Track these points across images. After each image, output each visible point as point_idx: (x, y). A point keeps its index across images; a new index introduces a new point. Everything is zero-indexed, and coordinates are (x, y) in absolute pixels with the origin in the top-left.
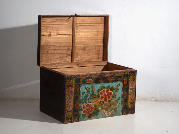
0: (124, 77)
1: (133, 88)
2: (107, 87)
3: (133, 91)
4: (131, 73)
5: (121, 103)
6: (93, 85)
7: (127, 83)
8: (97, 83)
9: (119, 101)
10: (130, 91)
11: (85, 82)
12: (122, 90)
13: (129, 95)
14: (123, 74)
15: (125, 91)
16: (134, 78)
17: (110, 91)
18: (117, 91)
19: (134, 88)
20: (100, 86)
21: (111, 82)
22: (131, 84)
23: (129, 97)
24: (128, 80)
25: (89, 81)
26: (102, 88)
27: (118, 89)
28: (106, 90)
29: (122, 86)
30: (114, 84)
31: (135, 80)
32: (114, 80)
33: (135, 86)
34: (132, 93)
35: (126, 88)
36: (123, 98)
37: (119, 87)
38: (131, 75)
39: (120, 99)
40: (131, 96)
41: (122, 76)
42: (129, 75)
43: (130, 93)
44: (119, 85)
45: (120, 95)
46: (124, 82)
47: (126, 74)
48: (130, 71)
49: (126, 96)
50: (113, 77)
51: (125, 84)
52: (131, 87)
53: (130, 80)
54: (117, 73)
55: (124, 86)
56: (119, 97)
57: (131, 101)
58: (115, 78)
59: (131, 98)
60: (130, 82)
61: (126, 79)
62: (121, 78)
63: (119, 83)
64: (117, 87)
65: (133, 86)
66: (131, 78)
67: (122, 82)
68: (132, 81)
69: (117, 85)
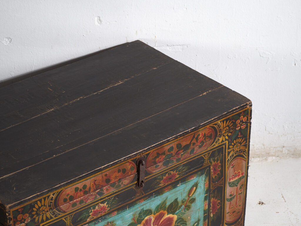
0: (213, 155)
1: (240, 179)
2: (158, 206)
3: (239, 186)
4: (234, 137)
6: (110, 220)
7: (221, 171)
8: (121, 209)
10: (229, 190)
11: (81, 220)
12: (205, 199)
13: (227, 204)
14: (209, 149)
15: (213, 197)
16: (242, 148)
17: (166, 216)
18: (188, 207)
19: (243, 177)
20: (134, 215)
21: (170, 187)
22: (232, 170)
23: (227, 209)
24: (223, 161)
25: (95, 213)
26: (139, 216)
27: (193, 200)
28: (153, 217)
29: (204, 187)
30: (178, 191)
31: (245, 153)
32: (178, 179)
33: (244, 172)
34: (234, 195)
35: (216, 187)
36: (208, 220)
37: (195, 193)
38: (235, 142)
39: (200, 225)
40: (231, 205)
41: (206, 155)
42: (228, 144)
43: (231, 195)
44: (195, 188)
45: (199, 213)
46: (211, 173)
47: (219, 145)
48: (231, 133)
49: (217, 211)
50: (175, 172)
51: (214, 177)
52: (233, 177)
53: (230, 159)
54: (189, 154)
55: (212, 184)
56: (197, 220)
57: (233, 216)
58: (183, 170)
59: (231, 209)
60: (231, 164)
61: (219, 162)
62: (203, 162)
63: (196, 181)
64: (191, 196)
65: (238, 173)
66: (233, 151)
67: (205, 174)
68: (237, 159)
69: (189, 190)
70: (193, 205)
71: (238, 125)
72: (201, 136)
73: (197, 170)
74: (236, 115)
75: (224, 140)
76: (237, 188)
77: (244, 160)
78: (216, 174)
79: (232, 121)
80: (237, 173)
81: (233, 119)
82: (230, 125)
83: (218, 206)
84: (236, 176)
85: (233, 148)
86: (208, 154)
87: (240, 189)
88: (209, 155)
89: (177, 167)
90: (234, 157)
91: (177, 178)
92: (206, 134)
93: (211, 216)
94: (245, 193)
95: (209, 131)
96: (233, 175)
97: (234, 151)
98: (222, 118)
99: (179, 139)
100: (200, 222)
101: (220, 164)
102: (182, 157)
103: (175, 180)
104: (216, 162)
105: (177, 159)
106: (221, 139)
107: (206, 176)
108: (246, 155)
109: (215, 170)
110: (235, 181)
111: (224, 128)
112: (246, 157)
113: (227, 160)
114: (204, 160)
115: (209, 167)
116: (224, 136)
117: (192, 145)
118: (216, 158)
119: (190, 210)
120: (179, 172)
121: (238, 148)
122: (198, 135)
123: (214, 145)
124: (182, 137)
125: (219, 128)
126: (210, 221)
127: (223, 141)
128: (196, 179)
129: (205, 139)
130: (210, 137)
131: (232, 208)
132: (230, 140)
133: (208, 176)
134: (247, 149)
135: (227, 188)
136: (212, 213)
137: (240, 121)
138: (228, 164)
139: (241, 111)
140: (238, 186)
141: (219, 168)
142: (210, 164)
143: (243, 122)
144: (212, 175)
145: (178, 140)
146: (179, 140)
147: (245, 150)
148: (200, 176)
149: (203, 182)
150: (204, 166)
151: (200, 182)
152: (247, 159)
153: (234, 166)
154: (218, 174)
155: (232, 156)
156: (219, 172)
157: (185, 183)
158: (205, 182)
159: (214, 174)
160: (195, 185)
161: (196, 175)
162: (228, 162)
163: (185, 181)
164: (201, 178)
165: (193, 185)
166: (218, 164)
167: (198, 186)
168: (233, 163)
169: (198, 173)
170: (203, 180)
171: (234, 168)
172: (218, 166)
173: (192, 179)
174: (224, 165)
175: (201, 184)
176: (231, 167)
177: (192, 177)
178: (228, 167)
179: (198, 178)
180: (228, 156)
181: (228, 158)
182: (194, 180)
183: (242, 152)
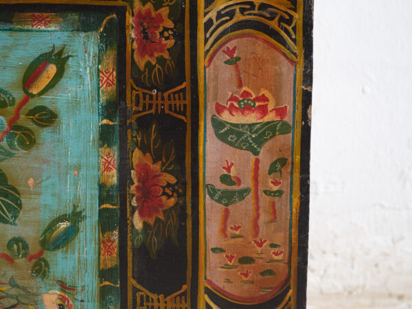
1: (270, 130)
3: (266, 157)
5: (89, 282)
7: (178, 52)
9: (62, 263)
10: (215, 153)
12: (105, 136)
13: (211, 212)
15: (144, 149)
18: (29, 141)
19: (286, 129)
22: (227, 73)
23: (211, 232)
27: (48, 118)
29: (96, 86)
31: (290, 28)
33: (290, 108)
34: (243, 186)
35: (153, 111)
36: (120, 232)
37: (54, 91)
39: (81, 235)
40: (230, 224)
43: (225, 179)
44: (52, 70)
45: (76, 184)
46: (129, 41)
49: (161, 217)
51: (141, 63)
52: (236, 105)
53: (216, 23)
55: (132, 89)
56: (69, 211)
57: (244, 278)
59: (232, 241)
60: (224, 48)
61: (165, 11)
63: (59, 44)
64: (35, 91)
65: (257, 99)
67: (101, 33)
68: (249, 35)
69: (28, 65)
70: (45, 135)
76: (257, 161)
77: (284, 55)
78: (151, 55)
80: (254, 96)
83: (169, 197)
84: (248, 108)
87: (270, 172)
90: (234, 20)
93: (133, 226)
94: (296, 201)
96: (233, 98)
100: (81, 225)
101: (170, 24)
104: (149, 6)
107: (106, 40)
108: (294, 37)
109: (145, 36)
110: (243, 125)
112: (298, 49)
113: (202, 21)
115: (121, 12)
119: (34, 152)
126: (129, 243)
128: (59, 34)
131: (234, 237)
133: (115, 46)
134: (298, 17)
135: (205, 141)
136: (136, 214)
138: (206, 40)
140: (260, 157)
141: (167, 38)
142: (125, 3)
144: (133, 51)
147: (291, 17)
148: (78, 30)
149: (91, 61)
151: (75, 54)
152: (301, 60)
153: (238, 59)
154: (161, 61)
155: (226, 14)
156: (166, 55)
157: (8, 28)
158: (99, 63)
159: (143, 51)
160: (53, 57)
161: (61, 19)
162: (206, 32)
163: (11, 22)
164: (82, 43)
165: (46, 54)
166: (162, 21)
167: (66, 67)
168: (230, 45)
169: (70, 15)
170: (91, 53)
171: (237, 67)
172: (161, 29)
173: (39, 27)
174: (187, 32)
175: (82, 64)
176: (222, 57)
177: (40, 21)
178: (208, 51)
179: (66, 34)
180: (206, 7)
181: (206, 14)
182: (48, 33)
183: (277, 19)
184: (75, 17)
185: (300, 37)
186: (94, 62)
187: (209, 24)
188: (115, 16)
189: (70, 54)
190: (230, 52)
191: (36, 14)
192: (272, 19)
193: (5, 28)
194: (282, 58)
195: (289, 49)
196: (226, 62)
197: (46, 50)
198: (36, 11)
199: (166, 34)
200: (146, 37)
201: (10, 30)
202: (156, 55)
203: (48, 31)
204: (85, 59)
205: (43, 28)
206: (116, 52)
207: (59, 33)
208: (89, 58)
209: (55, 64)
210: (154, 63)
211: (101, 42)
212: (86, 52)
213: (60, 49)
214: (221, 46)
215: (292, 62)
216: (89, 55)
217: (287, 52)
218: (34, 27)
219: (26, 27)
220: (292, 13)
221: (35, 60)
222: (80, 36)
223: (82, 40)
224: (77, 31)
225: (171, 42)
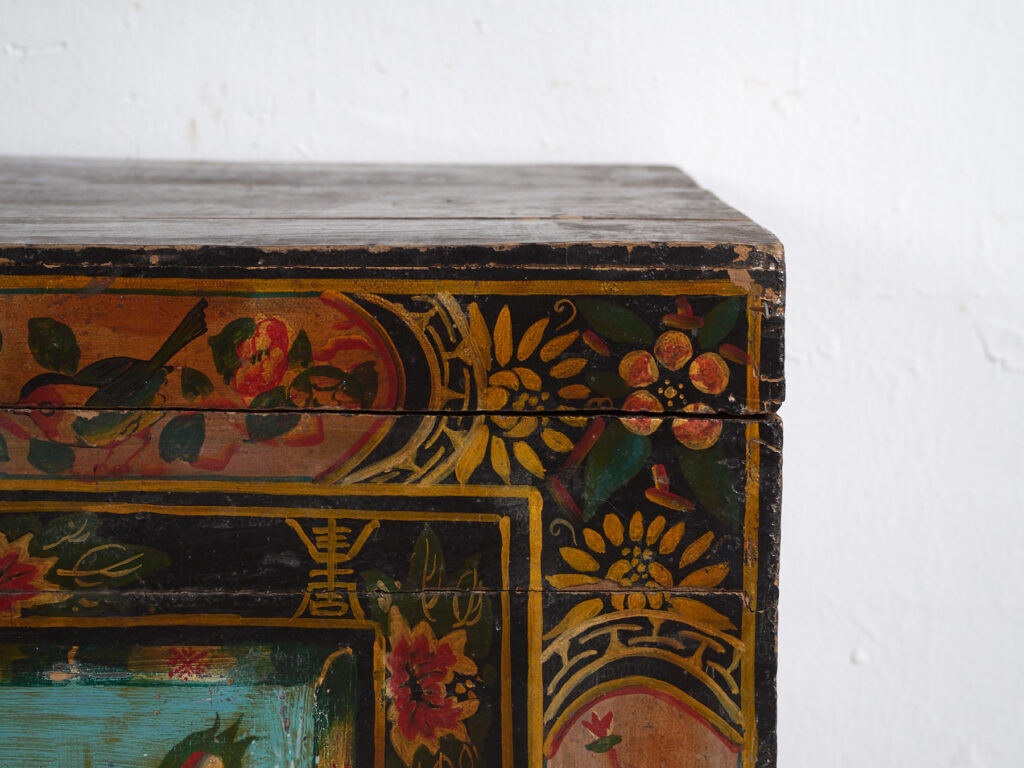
4: (598, 487)
7: (485, 728)
14: (349, 484)
16: (688, 611)
30: (54, 717)
31: (727, 673)
32: (59, 622)
38: (612, 524)
41: (323, 523)
42: (546, 518)
44: (213, 764)
46: (379, 704)
47: (449, 490)
48: (575, 434)
50: (24, 543)
51: (407, 751)
53: (567, 664)
54: (154, 448)
58: (104, 560)
60: (587, 717)
61: (457, 640)
62: (299, 578)
63: (228, 711)
66: (598, 604)
67: (320, 688)
68: (640, 689)
69: (162, 757)
71: (644, 397)
72: (262, 342)
73: (238, 621)
74: (621, 299)
75: (501, 465)
77: (715, 729)
78: (429, 735)
79: (573, 336)
81: (581, 324)
82: (556, 361)
85: (601, 574)
86: (340, 522)
88: (352, 538)
89: (46, 518)
90: (608, 657)
91: (46, 610)
92: (316, 349)
95: (343, 335)
97: (608, 608)
98: (469, 275)
99: (51, 282)
101: (468, 667)
102: (82, 445)
103: (25, 613)
104: (423, 628)
105: (34, 442)
106: (469, 448)
107: (331, 704)
108: (735, 691)
109: (414, 694)
111: (496, 368)
112: (745, 717)
113: (538, 659)
114: (308, 562)
115: (364, 643)
116: (495, 430)
117: (174, 378)
118: (429, 601)
120: (58, 565)
121: (655, 599)
122: (232, 318)
123: (403, 475)
124: (83, 281)
125: (450, 347)
127: (484, 473)
128: (227, 691)
129: (302, 383)
130: (359, 389)
132: (561, 497)
133: (351, 716)
134: (744, 649)
137: (662, 371)
138: (547, 700)
139: (667, 289)
141: (462, 698)
142: (372, 623)
143: (694, 396)
144: (389, 725)
145: (41, 291)
146: (55, 291)
147: (730, 649)
148: (269, 683)
150: (307, 614)
151: (264, 734)
152: (751, 740)
153: (616, 739)
154: (450, 745)
155: (591, 645)
156: (461, 734)
157: (118, 679)
158: (316, 754)
159: (411, 725)
160: (216, 741)
161: (233, 660)
162: (546, 682)
163: (125, 667)
164: (279, 709)
165: (201, 734)
166: (453, 660)
167: (243, 760)
168: (599, 711)
169: (251, 650)
170: (299, 732)
171: (613, 756)
172: (449, 678)
173: (186, 675)
174: (506, 684)
175: (279, 755)
176: (580, 737)
177: (188, 664)
178: (551, 723)
179: (245, 690)
180: (546, 630)
181: (546, 645)
182: (205, 689)
183: (699, 653)
184: (262, 653)
185: (748, 692)
186: (305, 749)
187: (552, 665)
188: (349, 650)
189: (253, 733)
190: (599, 726)
191: (179, 649)
192: (688, 653)
193: (112, 679)
194: (711, 736)
195: (725, 717)
196: (591, 747)
197: (200, 727)
198: (178, 643)
199: (460, 688)
200: (417, 696)
201: (123, 683)
202: (439, 733)
203: (206, 685)
204: (285, 745)
205: (194, 678)
206: (352, 729)
207: (229, 688)
208: (294, 741)
209: (221, 755)
210: (434, 750)
211: (320, 707)
212: (287, 728)
213: (232, 723)
214: (578, 714)
215: (733, 745)
216: (295, 735)
217: (720, 723)
218: (175, 677)
219: (157, 678)
220: (732, 640)
221: (178, 746)
222: (272, 695)
223: (278, 704)
224: (267, 683)
225: (471, 706)
